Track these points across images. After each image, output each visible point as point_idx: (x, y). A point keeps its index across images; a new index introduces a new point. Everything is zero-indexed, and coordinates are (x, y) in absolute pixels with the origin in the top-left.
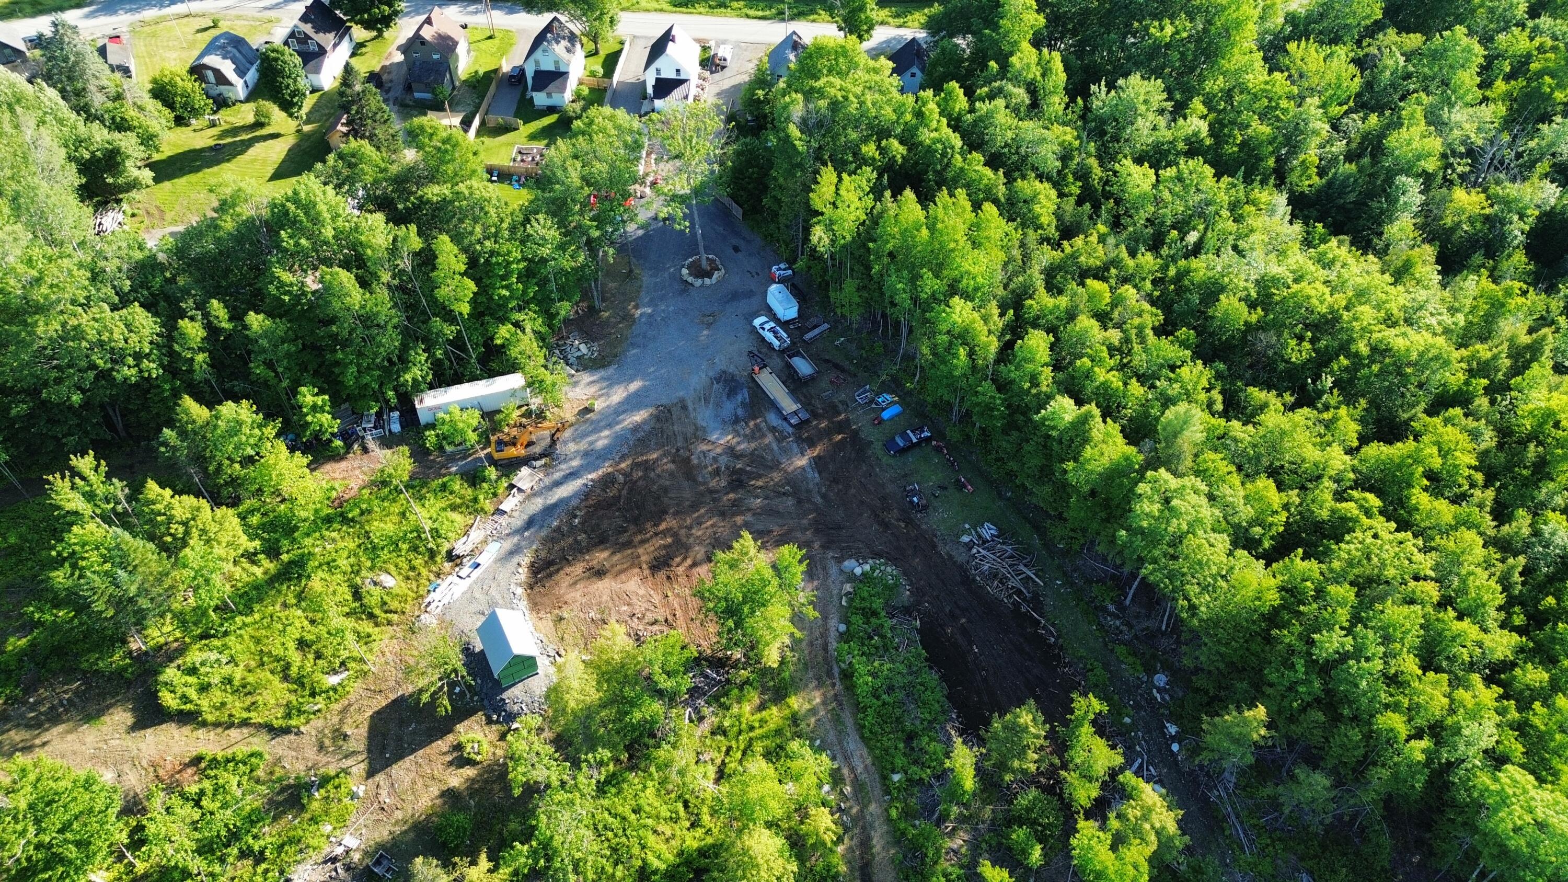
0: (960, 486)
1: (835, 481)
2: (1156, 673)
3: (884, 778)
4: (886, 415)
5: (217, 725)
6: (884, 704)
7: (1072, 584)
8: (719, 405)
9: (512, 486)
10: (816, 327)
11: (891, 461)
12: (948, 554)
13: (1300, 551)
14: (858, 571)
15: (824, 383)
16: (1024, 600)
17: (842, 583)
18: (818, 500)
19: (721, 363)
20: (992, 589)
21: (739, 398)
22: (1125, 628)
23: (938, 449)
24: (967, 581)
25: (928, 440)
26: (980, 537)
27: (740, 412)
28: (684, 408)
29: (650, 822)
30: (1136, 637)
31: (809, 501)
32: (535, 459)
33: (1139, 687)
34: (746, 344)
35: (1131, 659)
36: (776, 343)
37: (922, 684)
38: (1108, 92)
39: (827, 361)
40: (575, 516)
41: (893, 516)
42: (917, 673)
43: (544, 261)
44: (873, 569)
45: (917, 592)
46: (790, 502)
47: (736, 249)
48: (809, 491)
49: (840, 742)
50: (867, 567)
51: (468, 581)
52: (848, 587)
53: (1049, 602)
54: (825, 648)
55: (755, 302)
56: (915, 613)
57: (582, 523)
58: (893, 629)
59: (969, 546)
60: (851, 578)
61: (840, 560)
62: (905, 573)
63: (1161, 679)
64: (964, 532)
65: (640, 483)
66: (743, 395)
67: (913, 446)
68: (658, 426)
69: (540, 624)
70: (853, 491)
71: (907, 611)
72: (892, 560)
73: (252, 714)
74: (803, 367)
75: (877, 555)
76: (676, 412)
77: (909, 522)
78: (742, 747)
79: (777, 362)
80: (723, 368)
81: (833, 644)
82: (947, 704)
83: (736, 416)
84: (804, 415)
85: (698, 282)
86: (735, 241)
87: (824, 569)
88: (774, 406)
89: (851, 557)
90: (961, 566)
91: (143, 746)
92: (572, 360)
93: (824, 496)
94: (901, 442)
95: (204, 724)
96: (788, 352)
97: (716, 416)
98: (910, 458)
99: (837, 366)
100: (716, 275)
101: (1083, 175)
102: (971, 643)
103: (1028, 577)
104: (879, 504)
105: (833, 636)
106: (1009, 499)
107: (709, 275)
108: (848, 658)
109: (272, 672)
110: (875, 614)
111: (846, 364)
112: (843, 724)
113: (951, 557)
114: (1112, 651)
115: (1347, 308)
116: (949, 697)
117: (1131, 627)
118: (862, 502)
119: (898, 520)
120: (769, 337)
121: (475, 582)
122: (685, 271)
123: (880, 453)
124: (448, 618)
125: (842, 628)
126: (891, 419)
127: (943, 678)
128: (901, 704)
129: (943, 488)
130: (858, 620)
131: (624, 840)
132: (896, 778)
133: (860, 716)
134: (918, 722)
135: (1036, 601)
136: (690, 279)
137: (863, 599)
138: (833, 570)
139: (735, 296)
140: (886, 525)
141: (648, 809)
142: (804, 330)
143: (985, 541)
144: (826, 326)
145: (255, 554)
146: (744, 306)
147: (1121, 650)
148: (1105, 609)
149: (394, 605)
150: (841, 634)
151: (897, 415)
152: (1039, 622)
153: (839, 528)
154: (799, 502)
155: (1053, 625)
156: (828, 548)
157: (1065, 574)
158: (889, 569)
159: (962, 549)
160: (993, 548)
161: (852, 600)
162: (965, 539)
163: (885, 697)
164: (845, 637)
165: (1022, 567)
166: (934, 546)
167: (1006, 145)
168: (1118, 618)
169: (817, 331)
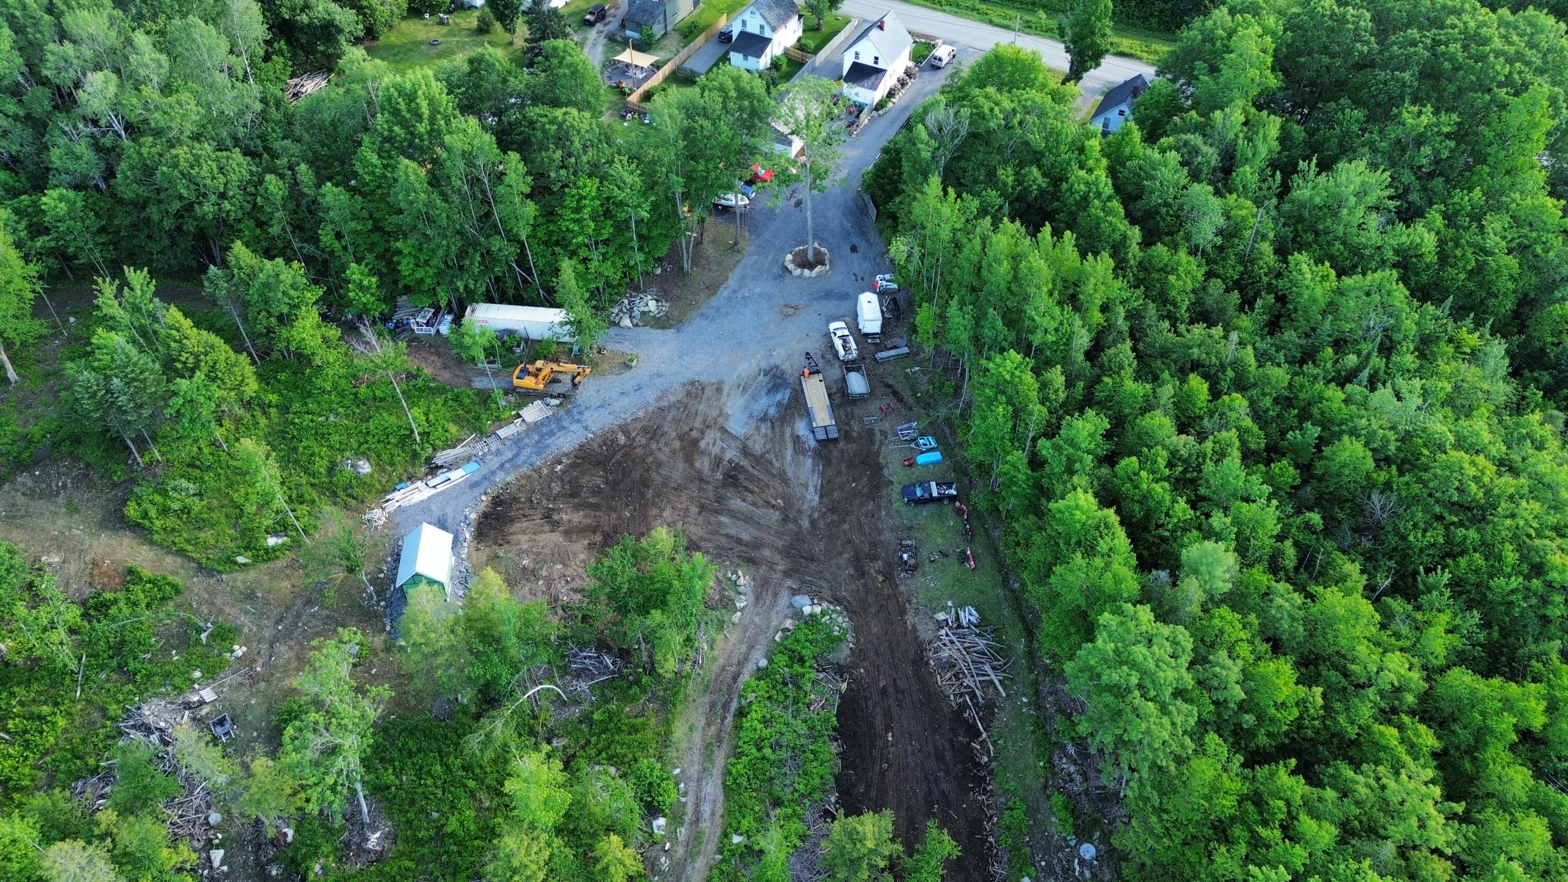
0: (963, 558)
1: (833, 510)
2: (1090, 840)
3: (726, 835)
4: (921, 459)
5: (160, 545)
6: (763, 758)
7: (1039, 707)
8: (754, 398)
9: (519, 416)
10: (895, 347)
11: (903, 509)
12: (914, 626)
13: (1293, 762)
14: (807, 610)
15: (873, 407)
16: (976, 705)
17: (786, 617)
18: (805, 523)
19: (779, 357)
20: (942, 680)
21: (779, 397)
22: (1078, 778)
23: (959, 512)
24: (919, 661)
25: (952, 498)
26: (958, 618)
27: (772, 411)
28: (719, 390)
29: (472, 784)
30: (1086, 793)
31: (795, 521)
32: (552, 397)
33: (1061, 849)
34: (814, 345)
35: (1063, 815)
36: (842, 352)
37: (812, 752)
38: (1319, 174)
39: (889, 386)
40: (560, 463)
41: (873, 568)
42: (815, 739)
43: (621, 204)
44: (823, 614)
45: (859, 653)
46: (776, 516)
47: (854, 249)
48: (800, 512)
49: (699, 780)
50: (818, 609)
51: (434, 491)
52: (788, 624)
53: (1002, 717)
54: (735, 679)
55: (845, 306)
56: (846, 676)
57: (564, 472)
58: (815, 682)
59: (940, 625)
60: (797, 614)
61: (794, 592)
62: (856, 630)
63: (1088, 851)
64: (944, 608)
65: (638, 450)
66: (784, 396)
67: (932, 500)
68: (685, 400)
69: (475, 554)
70: (846, 526)
71: (840, 670)
72: (850, 611)
73: (190, 548)
74: (857, 383)
75: (836, 600)
76: (709, 391)
77: (889, 577)
78: (600, 746)
79: (835, 372)
80: (778, 362)
81: (746, 677)
82: (832, 783)
83: (766, 414)
84: (834, 434)
85: (797, 272)
86: (856, 241)
87: (775, 596)
88: (807, 414)
89: (808, 593)
90: (921, 644)
91: (95, 543)
92: (636, 313)
93: (813, 522)
94: (919, 492)
95: (152, 543)
96: (851, 366)
97: (746, 408)
98: (926, 511)
99: (895, 394)
100: (818, 268)
101: (1248, 260)
102: (888, 728)
103: (991, 682)
104: (866, 548)
105: (750, 667)
106: (1013, 591)
107: (811, 266)
108: (751, 697)
109: (227, 517)
110: (802, 660)
111: (907, 395)
112: (712, 762)
113: (915, 630)
114: (1049, 797)
115: (1511, 498)
116: (837, 778)
117: (1086, 779)
118: (850, 541)
119: (879, 572)
120: (838, 343)
121: (438, 495)
122: (789, 257)
123: (895, 496)
124: (397, 520)
125: (763, 663)
126: (925, 465)
127: (842, 755)
128: (781, 763)
129: (944, 555)
130: (782, 660)
131: (439, 792)
132: (736, 839)
133: (732, 760)
134: (788, 790)
135: (988, 710)
136: (791, 267)
137: (798, 641)
138: (784, 599)
139: (828, 295)
140: (862, 573)
141: (477, 771)
142: (880, 347)
143: (960, 626)
144: (906, 350)
145: (269, 406)
146: (831, 306)
147: (1057, 800)
148: (1063, 748)
149: (356, 491)
150: (759, 669)
151: (934, 463)
152: (980, 734)
153: (812, 559)
154: (785, 520)
155: (994, 743)
156: (790, 576)
157: (1037, 692)
158: (840, 620)
159: (932, 626)
160: (964, 636)
161: (787, 638)
162: (941, 616)
163: (767, 751)
164: (761, 674)
165: (987, 668)
166: (903, 613)
167: (1166, 204)
168: (1075, 762)
169: (893, 352)
